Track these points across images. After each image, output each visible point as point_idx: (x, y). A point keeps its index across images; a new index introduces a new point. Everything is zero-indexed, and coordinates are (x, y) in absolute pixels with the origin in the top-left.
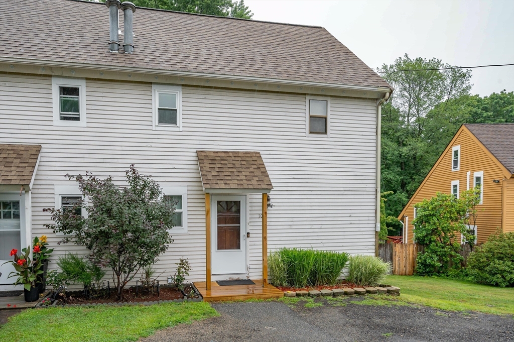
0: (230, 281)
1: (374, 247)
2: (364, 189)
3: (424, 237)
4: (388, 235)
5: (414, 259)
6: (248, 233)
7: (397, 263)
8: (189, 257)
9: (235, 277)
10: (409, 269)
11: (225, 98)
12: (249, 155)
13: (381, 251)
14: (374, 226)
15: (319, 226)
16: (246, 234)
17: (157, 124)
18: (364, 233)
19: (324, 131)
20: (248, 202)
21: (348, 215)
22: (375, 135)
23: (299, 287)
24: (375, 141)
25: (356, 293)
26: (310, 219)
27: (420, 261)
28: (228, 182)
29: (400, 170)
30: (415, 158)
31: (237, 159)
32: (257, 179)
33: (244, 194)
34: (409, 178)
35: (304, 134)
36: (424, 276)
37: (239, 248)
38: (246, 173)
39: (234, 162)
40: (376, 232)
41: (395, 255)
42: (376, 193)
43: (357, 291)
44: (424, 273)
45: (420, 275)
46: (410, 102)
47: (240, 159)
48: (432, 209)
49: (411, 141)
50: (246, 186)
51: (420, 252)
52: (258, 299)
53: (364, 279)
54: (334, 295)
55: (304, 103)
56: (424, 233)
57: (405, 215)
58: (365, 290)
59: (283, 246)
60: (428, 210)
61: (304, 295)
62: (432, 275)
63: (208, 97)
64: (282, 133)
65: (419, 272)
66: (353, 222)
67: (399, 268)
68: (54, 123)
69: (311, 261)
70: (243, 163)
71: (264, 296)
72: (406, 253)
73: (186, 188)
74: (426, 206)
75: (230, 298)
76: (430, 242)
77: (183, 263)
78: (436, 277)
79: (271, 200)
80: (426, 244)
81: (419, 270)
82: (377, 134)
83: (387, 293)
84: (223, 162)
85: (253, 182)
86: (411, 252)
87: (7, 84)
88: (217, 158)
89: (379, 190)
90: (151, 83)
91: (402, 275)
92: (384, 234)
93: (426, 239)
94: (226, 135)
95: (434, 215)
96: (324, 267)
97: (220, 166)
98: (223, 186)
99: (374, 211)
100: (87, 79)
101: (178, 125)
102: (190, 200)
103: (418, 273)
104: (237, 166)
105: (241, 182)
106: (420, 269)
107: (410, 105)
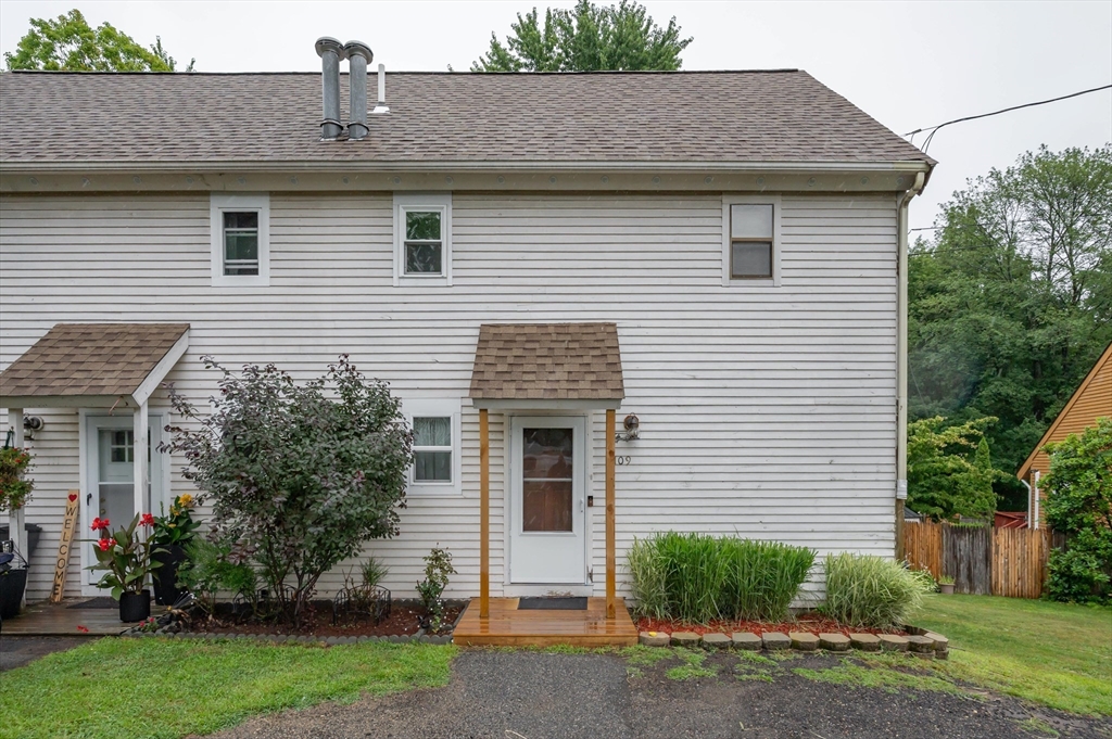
0: (550, 598)
1: (892, 536)
2: (866, 401)
3: (1066, 515)
4: (998, 509)
5: (1042, 562)
6: (590, 498)
7: (1001, 570)
8: (450, 545)
9: (561, 591)
10: (1030, 584)
11: (541, 213)
12: (591, 330)
13: (962, 543)
14: (892, 485)
15: (755, 485)
16: (584, 500)
17: (402, 274)
18: (866, 502)
19: (768, 273)
20: (590, 431)
21: (827, 460)
22: (895, 275)
23: (694, 622)
24: (894, 290)
25: (823, 645)
26: (734, 469)
27: (1056, 568)
28: (525, 386)
29: (1031, 377)
30: (1064, 352)
31: (561, 338)
32: (593, 377)
33: (581, 413)
34: (1050, 392)
35: (718, 281)
36: (1066, 601)
37: (570, 529)
38: (573, 365)
39: (553, 345)
40: (898, 501)
41: (997, 552)
42: (897, 410)
43: (825, 642)
44: (1066, 595)
45: (1056, 599)
46: (1053, 239)
47: (569, 338)
48: (1086, 453)
49: (1052, 316)
50: (562, 394)
51: (1057, 549)
52: (575, 645)
53: (856, 611)
54: (765, 648)
55: (718, 213)
56: (1065, 505)
57: (1032, 468)
58: (846, 640)
59: (667, 528)
60: (1075, 457)
61: (687, 644)
62: (1086, 601)
63: (504, 213)
64: (667, 281)
65: (1054, 593)
66: (838, 477)
67: (1007, 580)
68: (213, 282)
69: (723, 564)
70: (572, 345)
71: (589, 640)
72: (1023, 549)
73: (459, 403)
74: (1071, 448)
75: (512, 640)
76: (1081, 525)
77: (438, 559)
78: (1097, 607)
79: (641, 427)
80: (1072, 530)
81: (1053, 589)
82: (898, 273)
83: (910, 649)
84: (529, 346)
85: (582, 385)
86: (1035, 548)
87: (135, 214)
88: (518, 338)
89: (904, 401)
90: (390, 193)
91: (1013, 596)
92: (988, 507)
93: (1070, 520)
94: (542, 290)
95: (1088, 467)
96: (752, 579)
97: (520, 353)
98: (512, 394)
99: (893, 452)
100: (272, 194)
101: (444, 274)
102: (466, 428)
103: (1052, 593)
104: (556, 353)
105: (555, 386)
106: (1056, 584)
107: (1053, 245)
